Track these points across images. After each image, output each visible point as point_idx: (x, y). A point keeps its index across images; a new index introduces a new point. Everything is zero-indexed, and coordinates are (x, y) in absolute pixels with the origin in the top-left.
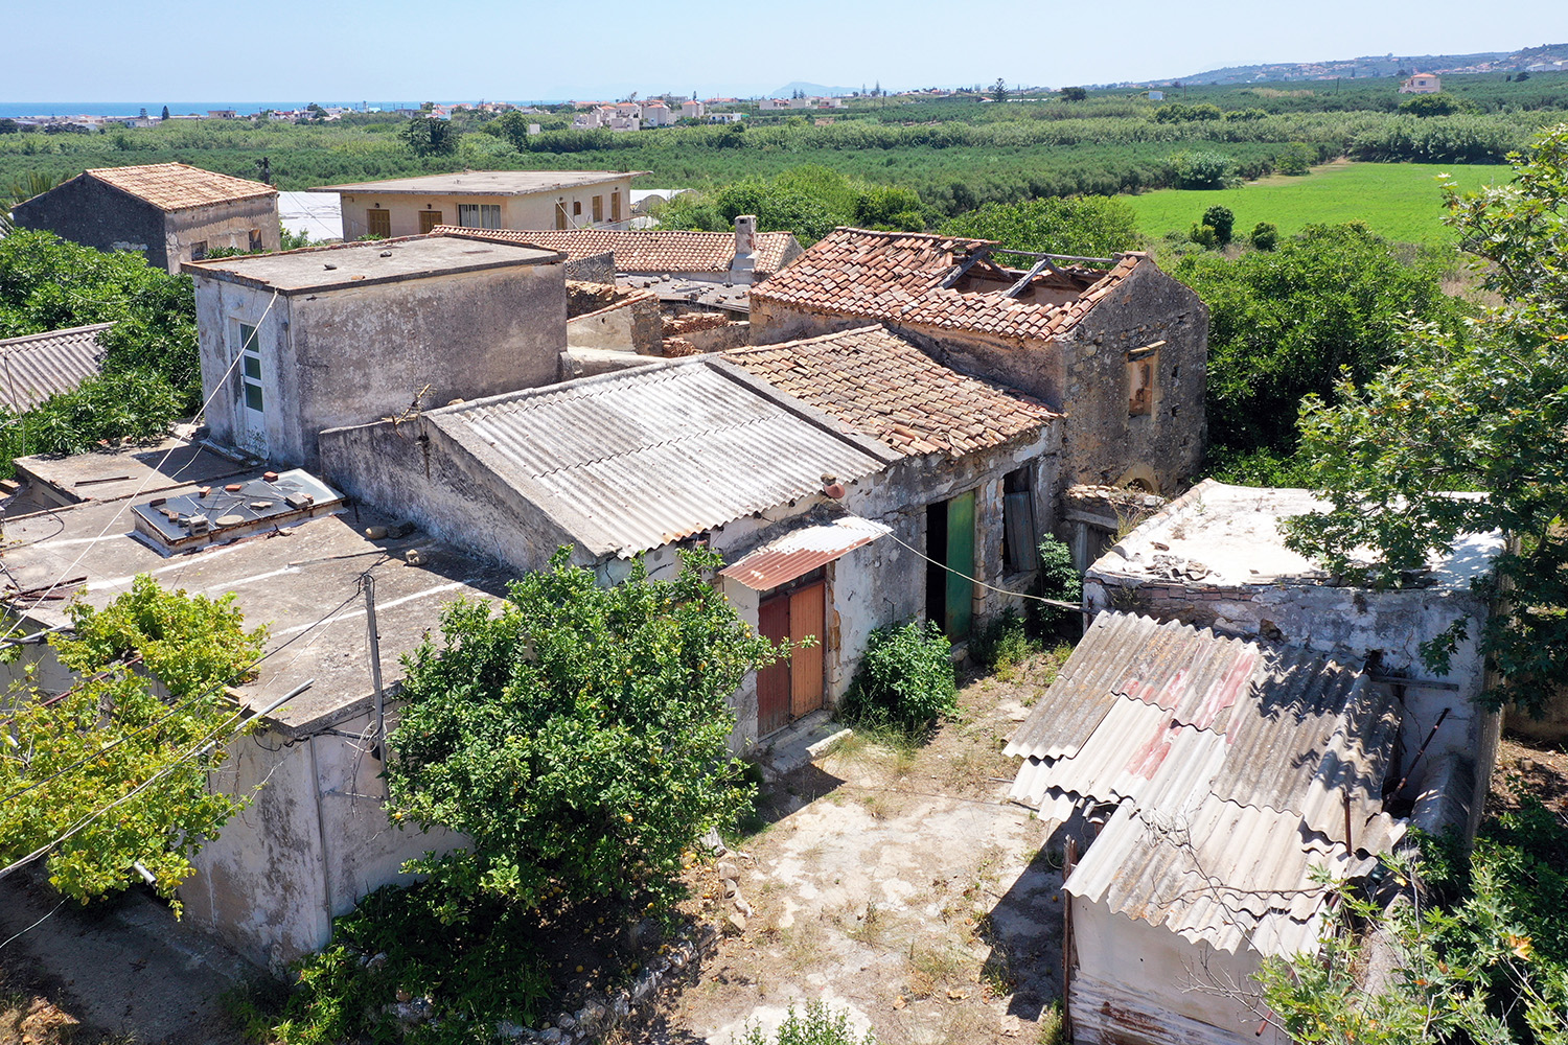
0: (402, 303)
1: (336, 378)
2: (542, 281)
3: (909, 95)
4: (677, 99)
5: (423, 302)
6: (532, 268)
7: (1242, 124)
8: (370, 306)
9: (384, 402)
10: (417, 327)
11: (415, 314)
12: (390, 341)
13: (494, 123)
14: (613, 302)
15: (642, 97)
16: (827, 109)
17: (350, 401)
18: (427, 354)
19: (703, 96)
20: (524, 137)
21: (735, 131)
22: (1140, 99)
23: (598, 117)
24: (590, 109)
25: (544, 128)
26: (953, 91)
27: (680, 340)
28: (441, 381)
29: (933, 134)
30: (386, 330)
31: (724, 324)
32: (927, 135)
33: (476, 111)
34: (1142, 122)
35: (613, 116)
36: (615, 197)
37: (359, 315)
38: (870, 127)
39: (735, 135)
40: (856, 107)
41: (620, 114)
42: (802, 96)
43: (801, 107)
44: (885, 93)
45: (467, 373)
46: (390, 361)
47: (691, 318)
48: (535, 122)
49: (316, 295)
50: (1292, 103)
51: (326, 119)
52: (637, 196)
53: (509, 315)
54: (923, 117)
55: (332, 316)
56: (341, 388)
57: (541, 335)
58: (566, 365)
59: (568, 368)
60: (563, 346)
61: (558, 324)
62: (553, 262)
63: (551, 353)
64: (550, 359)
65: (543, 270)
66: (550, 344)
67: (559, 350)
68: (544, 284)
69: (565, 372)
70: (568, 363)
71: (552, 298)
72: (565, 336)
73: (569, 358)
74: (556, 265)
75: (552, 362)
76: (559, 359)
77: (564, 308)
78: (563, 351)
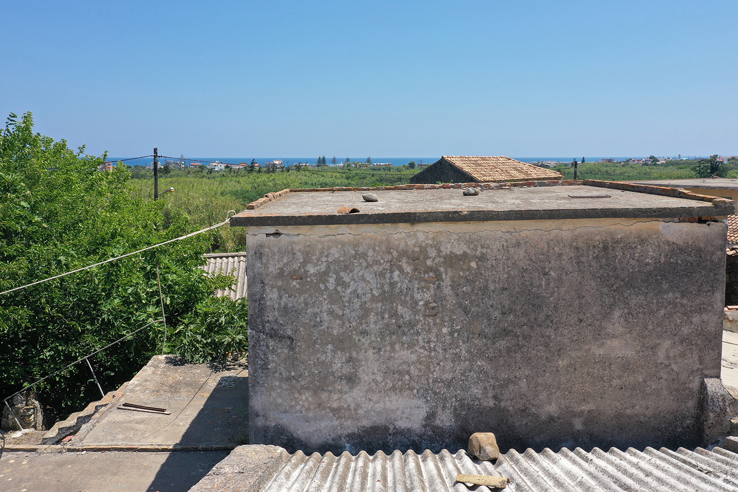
0: (417, 258)
1: (303, 357)
2: (677, 250)
5: (452, 260)
6: (660, 225)
8: (364, 255)
9: (379, 407)
10: (439, 298)
11: (439, 277)
12: (394, 314)
17: (324, 396)
18: (454, 344)
28: (476, 391)
30: (389, 296)
37: (347, 268)
45: (523, 384)
46: (392, 345)
49: (281, 229)
51: (658, 163)
53: (608, 301)
55: (304, 264)
56: (311, 374)
57: (668, 342)
58: (713, 408)
59: (718, 410)
60: (713, 368)
61: (704, 328)
62: (703, 219)
63: (683, 377)
64: (683, 386)
65: (681, 231)
66: (686, 361)
67: (699, 373)
68: (682, 256)
69: (711, 415)
70: (718, 401)
71: (696, 282)
72: (717, 352)
73: (721, 392)
74: (708, 225)
75: (687, 391)
76: (701, 388)
77: (719, 301)
78: (712, 377)
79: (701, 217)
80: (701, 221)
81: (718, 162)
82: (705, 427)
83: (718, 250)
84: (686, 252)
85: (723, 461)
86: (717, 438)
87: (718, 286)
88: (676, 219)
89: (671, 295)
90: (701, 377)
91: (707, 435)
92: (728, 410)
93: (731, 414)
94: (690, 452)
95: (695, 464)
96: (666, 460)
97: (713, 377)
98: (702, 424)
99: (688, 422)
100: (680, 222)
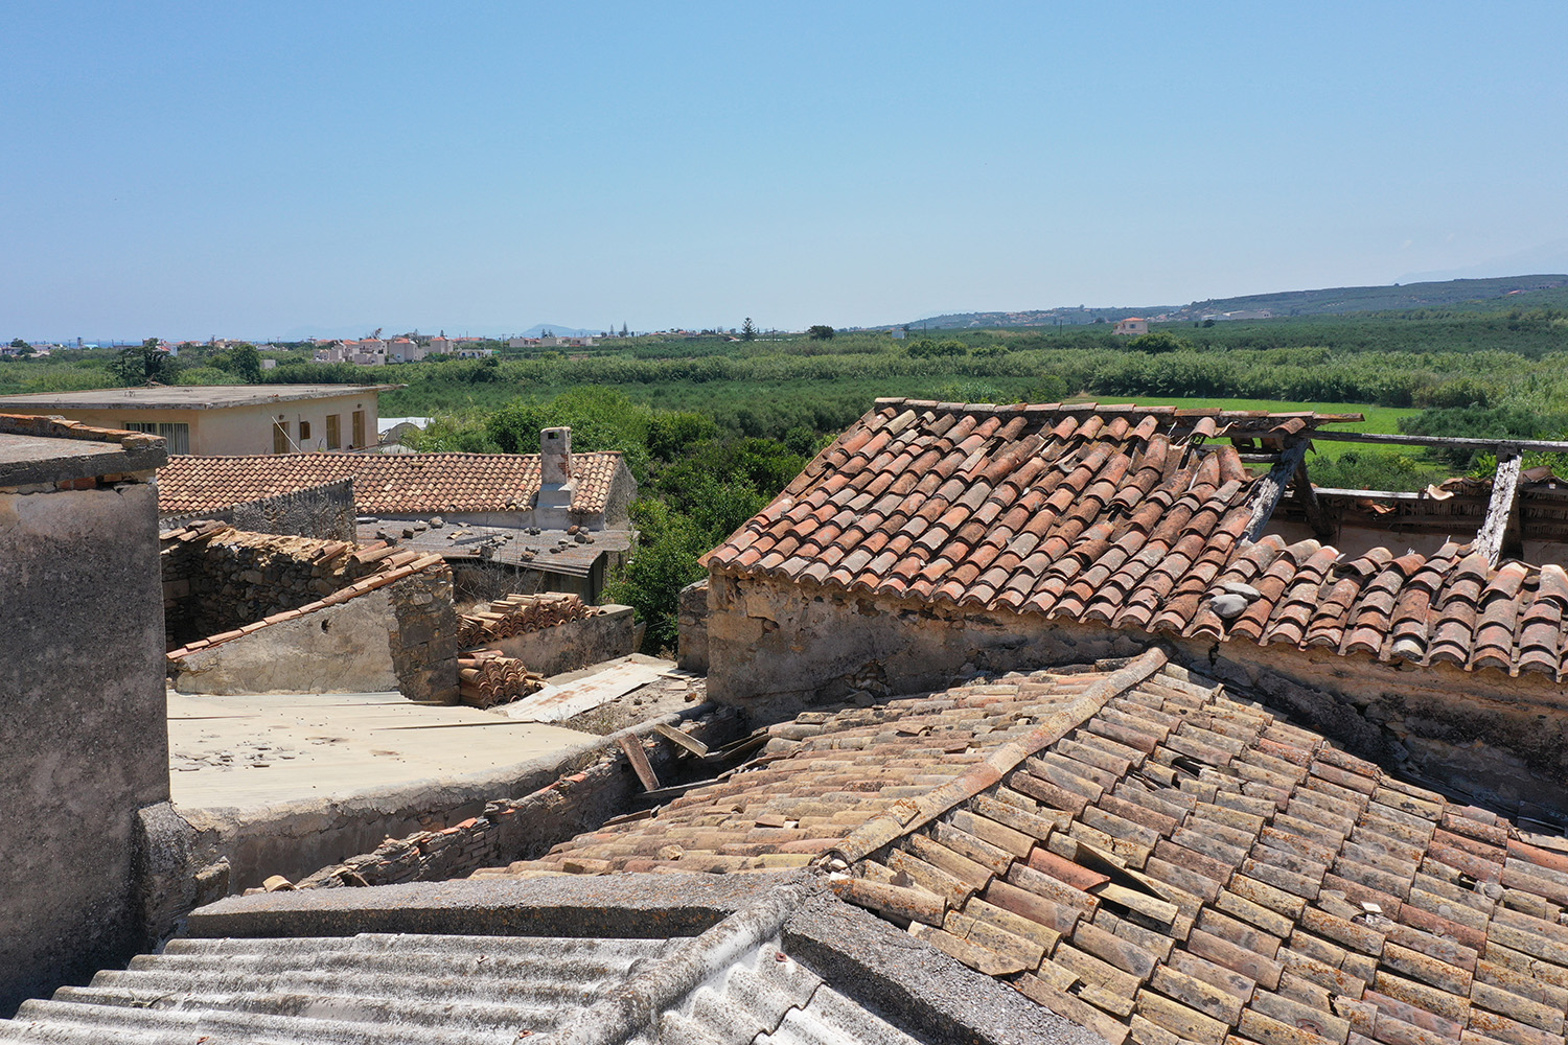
3: (658, 335)
4: (424, 337)
6: (11, 502)
7: (991, 360)
13: (222, 357)
14: (347, 580)
15: (386, 335)
16: (577, 346)
19: (452, 336)
20: (257, 371)
21: (488, 365)
22: (884, 337)
23: (340, 352)
24: (331, 344)
25: (279, 363)
26: (699, 332)
27: (494, 655)
29: (693, 368)
31: (579, 614)
32: (689, 369)
33: (205, 348)
34: (894, 357)
35: (356, 351)
36: (358, 417)
38: (628, 362)
39: (489, 369)
40: (608, 345)
41: (363, 349)
42: (551, 334)
43: (551, 345)
44: (633, 333)
47: (517, 607)
48: (270, 358)
50: (1025, 342)
51: (33, 355)
52: (385, 424)
54: (678, 353)
57: (54, 756)
58: (160, 865)
59: (170, 865)
60: (154, 783)
61: (129, 707)
62: (106, 480)
63: (93, 822)
64: (96, 840)
65: (60, 509)
66: (97, 786)
67: (127, 802)
68: (68, 564)
69: (158, 879)
70: (169, 847)
71: (105, 614)
72: (160, 747)
73: (175, 827)
74: (119, 491)
75: (105, 849)
76: (134, 831)
77: (154, 644)
78: (153, 803)
79: (100, 477)
80: (102, 484)
81: (159, 353)
82: (147, 909)
83: (143, 541)
84: (76, 555)
85: (182, 966)
86: (172, 921)
87: (149, 614)
88: (48, 486)
89: (51, 653)
90: (132, 810)
91: (153, 924)
92: (189, 858)
93: (194, 864)
94: (118, 973)
95: (128, 995)
96: (67, 1014)
97: (156, 802)
98: (142, 905)
99: (113, 911)
100: (57, 491)
